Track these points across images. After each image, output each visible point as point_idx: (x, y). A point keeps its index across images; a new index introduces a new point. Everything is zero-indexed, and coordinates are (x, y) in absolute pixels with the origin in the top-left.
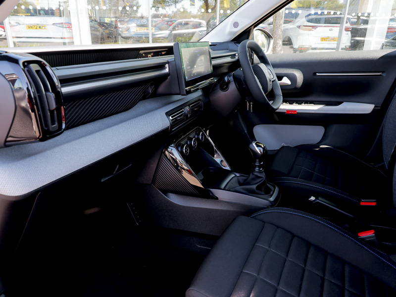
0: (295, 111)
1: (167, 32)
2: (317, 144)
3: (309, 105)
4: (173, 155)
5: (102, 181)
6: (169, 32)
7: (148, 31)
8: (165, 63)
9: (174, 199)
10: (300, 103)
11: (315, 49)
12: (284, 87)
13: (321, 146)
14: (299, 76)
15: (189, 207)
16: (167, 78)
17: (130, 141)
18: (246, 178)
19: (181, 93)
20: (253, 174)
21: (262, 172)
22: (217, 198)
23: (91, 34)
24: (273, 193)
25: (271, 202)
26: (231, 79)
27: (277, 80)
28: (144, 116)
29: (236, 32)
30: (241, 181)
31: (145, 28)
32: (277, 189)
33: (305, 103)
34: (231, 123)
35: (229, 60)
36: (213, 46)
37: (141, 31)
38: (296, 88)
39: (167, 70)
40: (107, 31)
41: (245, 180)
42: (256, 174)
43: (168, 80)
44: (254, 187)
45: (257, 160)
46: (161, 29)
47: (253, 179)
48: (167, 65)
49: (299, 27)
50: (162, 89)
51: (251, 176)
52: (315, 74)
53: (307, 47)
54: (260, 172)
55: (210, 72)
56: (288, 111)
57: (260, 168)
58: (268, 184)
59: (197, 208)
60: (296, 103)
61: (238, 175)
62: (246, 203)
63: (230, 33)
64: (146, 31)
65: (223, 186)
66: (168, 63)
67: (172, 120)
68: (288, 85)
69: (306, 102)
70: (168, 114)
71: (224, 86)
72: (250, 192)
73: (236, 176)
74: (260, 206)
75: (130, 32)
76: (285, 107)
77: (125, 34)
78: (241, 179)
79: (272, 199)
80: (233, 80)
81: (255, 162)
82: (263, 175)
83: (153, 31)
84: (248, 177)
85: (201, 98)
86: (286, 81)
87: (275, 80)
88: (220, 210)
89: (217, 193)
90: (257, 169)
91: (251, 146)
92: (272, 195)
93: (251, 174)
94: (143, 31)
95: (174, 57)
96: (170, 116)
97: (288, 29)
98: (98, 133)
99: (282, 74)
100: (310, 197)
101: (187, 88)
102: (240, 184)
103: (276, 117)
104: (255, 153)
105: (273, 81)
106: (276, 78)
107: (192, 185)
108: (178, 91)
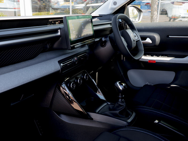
0: (154, 61)
1: (83, 5)
2: (169, 84)
3: (164, 57)
4: (66, 90)
5: (12, 105)
6: (85, 5)
7: (69, 5)
8: (58, 29)
9: (64, 118)
10: (158, 55)
11: (184, 17)
12: (145, 45)
13: (172, 85)
14: (157, 37)
15: (74, 124)
16: (59, 39)
17: (29, 79)
18: (113, 106)
19: (68, 49)
20: (117, 103)
21: (124, 102)
22: (92, 119)
23: (32, 6)
24: (131, 117)
25: (128, 123)
26: (108, 39)
27: (141, 40)
28: (43, 63)
29: (115, 8)
30: (111, 108)
31: (68, 2)
32: (134, 114)
33: (161, 56)
34: (113, 68)
35: (109, 26)
36: (101, 17)
37: (65, 5)
38: (155, 46)
39: (59, 34)
40: (44, 4)
41: (113, 107)
42: (119, 103)
43: (60, 40)
44: (117, 112)
45: (120, 94)
46: (78, 3)
47: (118, 107)
48: (59, 31)
49: (173, 3)
50: (56, 45)
51: (116, 105)
52: (168, 36)
53: (178, 16)
54: (122, 102)
55: (92, 35)
56: (150, 61)
57: (122, 99)
58: (128, 110)
59: (79, 125)
60: (155, 56)
61: (109, 104)
62: (112, 123)
63: (112, 9)
64: (68, 4)
65: (97, 111)
66: (60, 29)
67: (62, 66)
68: (150, 44)
69: (163, 55)
70: (60, 62)
71: (103, 44)
72: (114, 116)
73: (108, 104)
74: (121, 125)
75: (59, 5)
76: (148, 58)
77: (56, 6)
78: (111, 106)
79: (129, 121)
80: (109, 40)
81: (119, 95)
82: (124, 104)
83: (73, 4)
84: (115, 105)
85: (87, 51)
86: (148, 40)
87: (139, 40)
88: (94, 127)
89: (93, 115)
90: (120, 100)
91: (116, 84)
92: (129, 118)
93: (116, 103)
94: (66, 5)
95: (63, 25)
96: (61, 63)
97: (164, 4)
98: (7, 74)
99: (146, 36)
100: (155, 121)
101: (72, 45)
102: (110, 109)
103: (142, 65)
104: (118, 89)
105: (137, 41)
106: (140, 39)
107: (75, 109)
108: (66, 47)
